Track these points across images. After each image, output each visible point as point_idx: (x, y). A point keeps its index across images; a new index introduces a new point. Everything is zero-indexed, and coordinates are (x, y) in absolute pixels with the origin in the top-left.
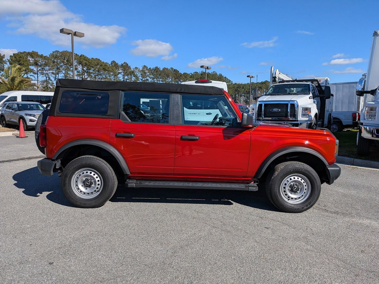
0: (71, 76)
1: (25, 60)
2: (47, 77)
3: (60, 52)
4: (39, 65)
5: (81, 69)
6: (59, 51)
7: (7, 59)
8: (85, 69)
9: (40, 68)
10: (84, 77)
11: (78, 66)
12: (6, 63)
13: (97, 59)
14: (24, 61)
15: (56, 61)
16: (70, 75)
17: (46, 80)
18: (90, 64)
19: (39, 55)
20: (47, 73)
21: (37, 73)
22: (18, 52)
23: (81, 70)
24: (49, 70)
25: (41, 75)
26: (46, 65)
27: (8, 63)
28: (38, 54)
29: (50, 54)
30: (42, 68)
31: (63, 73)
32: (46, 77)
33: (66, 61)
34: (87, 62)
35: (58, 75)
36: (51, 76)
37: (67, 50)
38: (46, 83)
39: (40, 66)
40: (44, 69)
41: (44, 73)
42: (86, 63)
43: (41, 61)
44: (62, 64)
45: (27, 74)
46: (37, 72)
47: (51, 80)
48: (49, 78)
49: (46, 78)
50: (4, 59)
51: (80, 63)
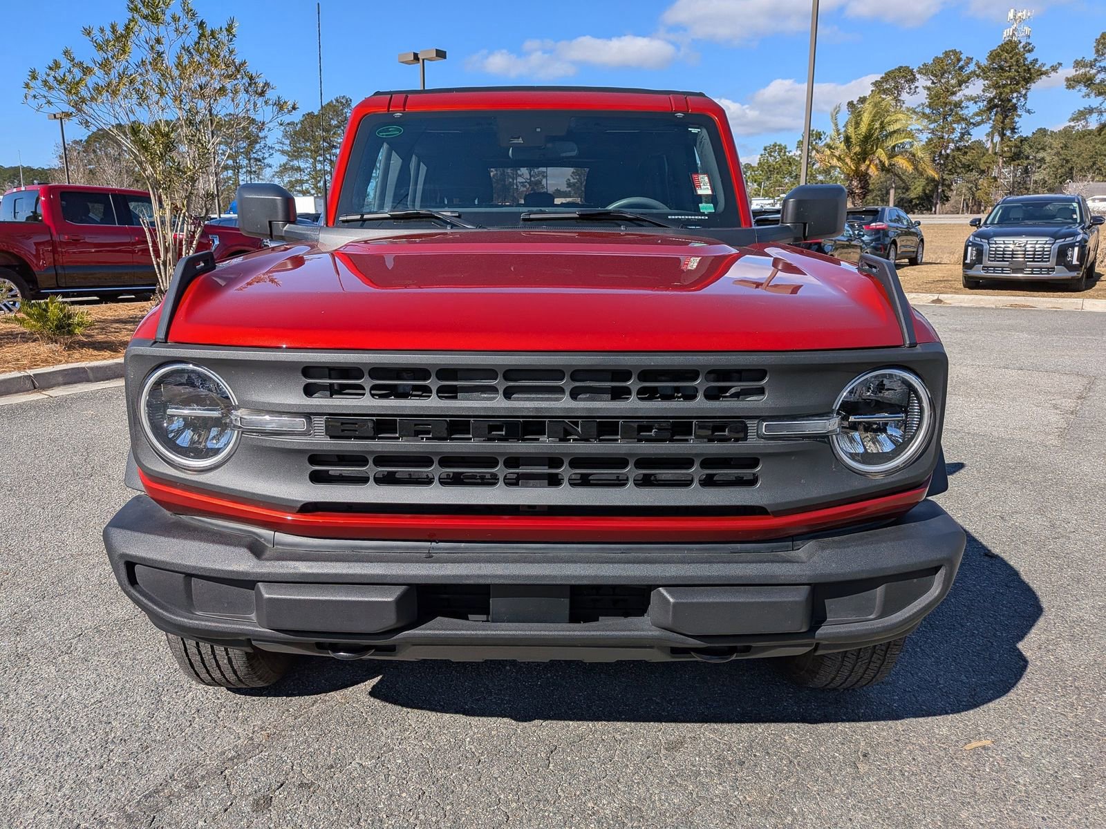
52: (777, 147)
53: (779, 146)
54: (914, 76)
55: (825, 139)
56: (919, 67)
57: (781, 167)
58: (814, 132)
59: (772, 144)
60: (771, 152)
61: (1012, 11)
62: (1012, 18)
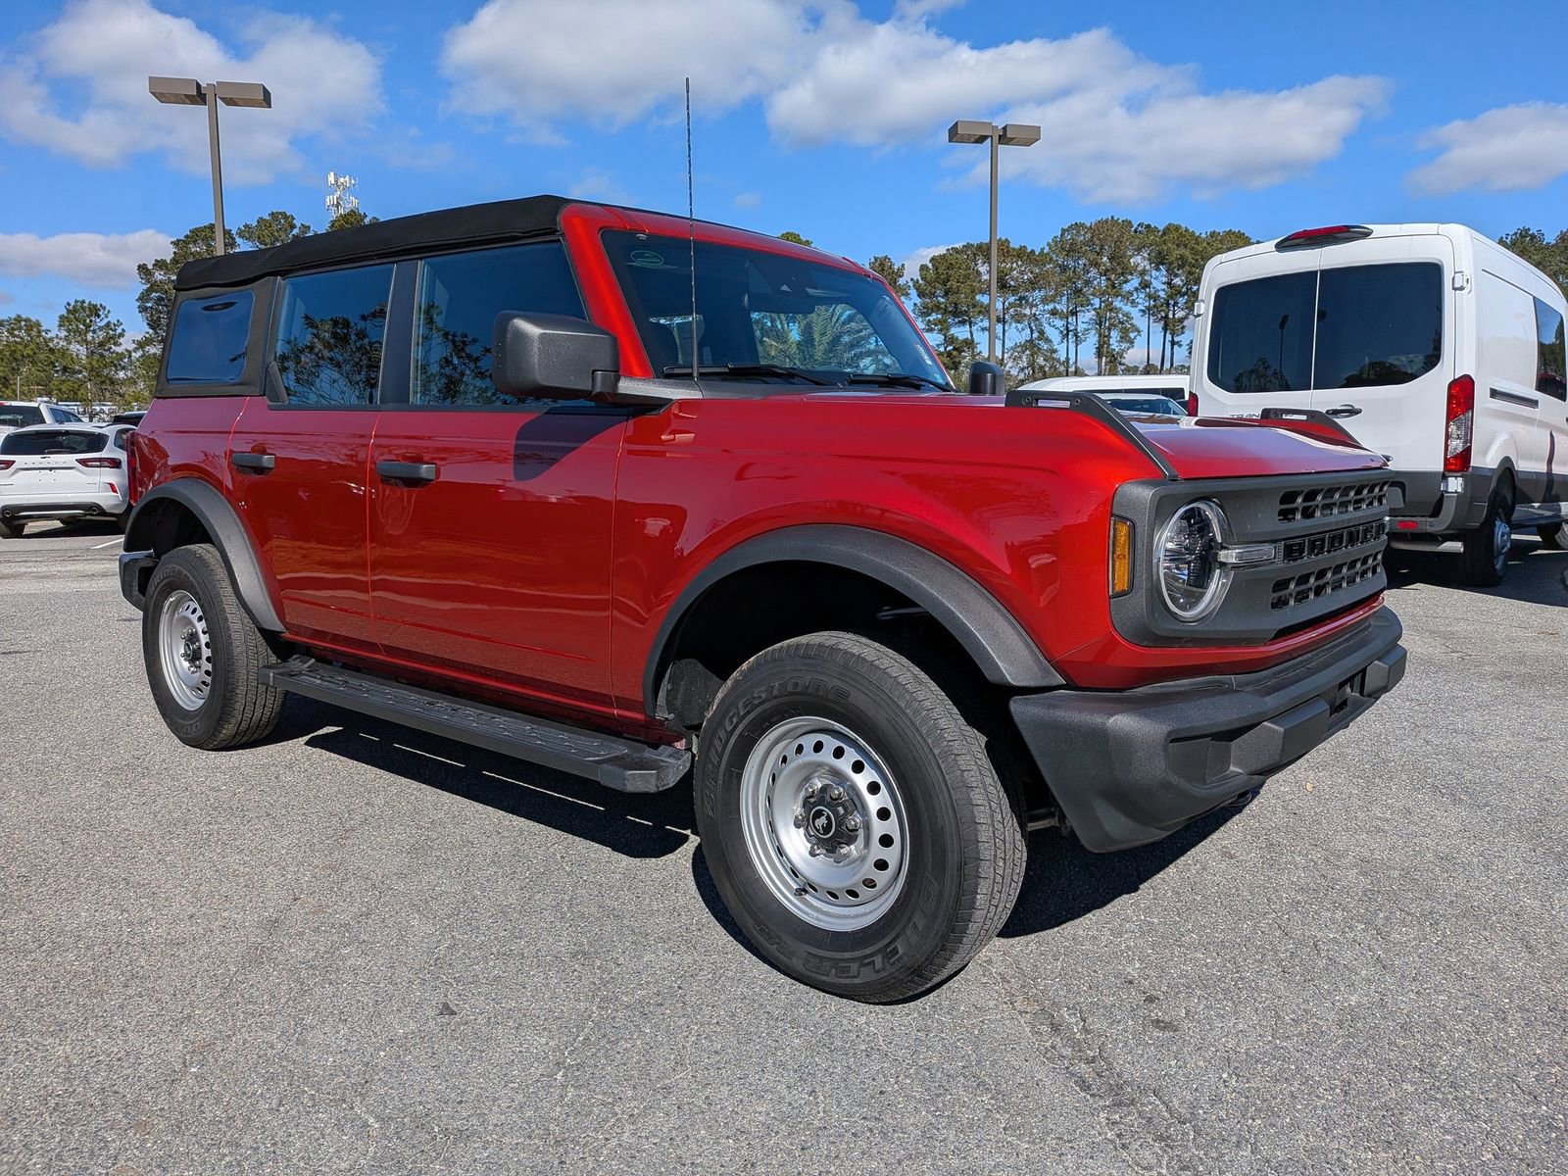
0: (1121, 316)
1: (965, 276)
2: (1034, 328)
3: (1088, 225)
4: (1011, 286)
5: (1164, 284)
6: (1082, 225)
7: (912, 280)
8: (1177, 281)
9: (1012, 299)
10: (1174, 315)
11: (1154, 273)
12: (907, 294)
13: (1234, 233)
14: (961, 280)
15: (1071, 264)
16: (1117, 313)
17: (1031, 341)
18: (1197, 260)
19: (1014, 249)
20: (1035, 314)
21: (1004, 318)
22: (948, 250)
23: (1165, 287)
24: (1045, 301)
25: (1014, 325)
26: (1033, 284)
27: (913, 292)
28: (1007, 247)
29: (1051, 241)
30: (1021, 299)
31: (1095, 309)
32: (1030, 328)
33: (1105, 259)
34: (1187, 253)
35: (1074, 318)
36: (1049, 324)
37: (1112, 217)
38: (1028, 352)
39: (1014, 290)
40: (1027, 301)
41: (1025, 315)
42: (1182, 257)
43: (1018, 272)
44: (1093, 272)
45: (971, 327)
46: (1004, 314)
47: (1048, 341)
48: (1042, 333)
49: (1032, 331)
50: (901, 281)
51: (1159, 260)
52: (23, 323)
53: (25, 321)
54: (234, 239)
55: (106, 317)
56: (239, 229)
57: (35, 353)
58: (86, 305)
59: (13, 316)
60: (13, 329)
61: (332, 174)
62: (333, 182)
